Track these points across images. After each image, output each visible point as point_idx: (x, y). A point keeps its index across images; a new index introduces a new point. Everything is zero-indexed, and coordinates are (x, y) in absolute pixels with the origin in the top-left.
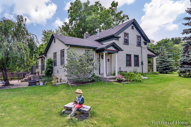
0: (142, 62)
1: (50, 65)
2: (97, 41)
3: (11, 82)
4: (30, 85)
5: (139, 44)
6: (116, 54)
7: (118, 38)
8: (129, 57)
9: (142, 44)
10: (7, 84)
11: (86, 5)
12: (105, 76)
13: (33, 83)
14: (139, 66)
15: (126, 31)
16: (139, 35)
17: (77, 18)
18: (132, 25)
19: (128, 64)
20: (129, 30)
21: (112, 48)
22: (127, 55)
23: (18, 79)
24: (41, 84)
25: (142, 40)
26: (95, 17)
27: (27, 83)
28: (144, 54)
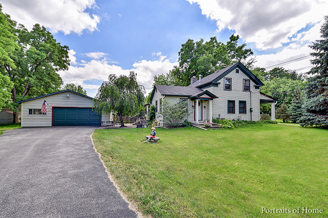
0: (251, 109)
1: (153, 111)
2: (197, 87)
3: (125, 125)
4: (138, 127)
5: (247, 89)
6: (211, 102)
7: (216, 85)
8: (231, 104)
9: (252, 88)
10: (123, 126)
11: (199, 44)
12: (197, 122)
13: (140, 126)
14: (246, 113)
15: (228, 76)
16: (247, 78)
17: (189, 60)
18: (237, 68)
19: (231, 111)
20: (232, 75)
21: (205, 96)
22: (229, 102)
23: (131, 123)
24: (145, 126)
25: (252, 84)
26: (206, 58)
27: (136, 126)
28: (254, 99)
